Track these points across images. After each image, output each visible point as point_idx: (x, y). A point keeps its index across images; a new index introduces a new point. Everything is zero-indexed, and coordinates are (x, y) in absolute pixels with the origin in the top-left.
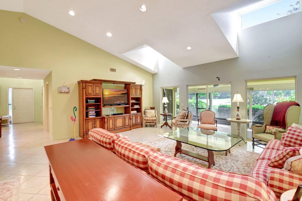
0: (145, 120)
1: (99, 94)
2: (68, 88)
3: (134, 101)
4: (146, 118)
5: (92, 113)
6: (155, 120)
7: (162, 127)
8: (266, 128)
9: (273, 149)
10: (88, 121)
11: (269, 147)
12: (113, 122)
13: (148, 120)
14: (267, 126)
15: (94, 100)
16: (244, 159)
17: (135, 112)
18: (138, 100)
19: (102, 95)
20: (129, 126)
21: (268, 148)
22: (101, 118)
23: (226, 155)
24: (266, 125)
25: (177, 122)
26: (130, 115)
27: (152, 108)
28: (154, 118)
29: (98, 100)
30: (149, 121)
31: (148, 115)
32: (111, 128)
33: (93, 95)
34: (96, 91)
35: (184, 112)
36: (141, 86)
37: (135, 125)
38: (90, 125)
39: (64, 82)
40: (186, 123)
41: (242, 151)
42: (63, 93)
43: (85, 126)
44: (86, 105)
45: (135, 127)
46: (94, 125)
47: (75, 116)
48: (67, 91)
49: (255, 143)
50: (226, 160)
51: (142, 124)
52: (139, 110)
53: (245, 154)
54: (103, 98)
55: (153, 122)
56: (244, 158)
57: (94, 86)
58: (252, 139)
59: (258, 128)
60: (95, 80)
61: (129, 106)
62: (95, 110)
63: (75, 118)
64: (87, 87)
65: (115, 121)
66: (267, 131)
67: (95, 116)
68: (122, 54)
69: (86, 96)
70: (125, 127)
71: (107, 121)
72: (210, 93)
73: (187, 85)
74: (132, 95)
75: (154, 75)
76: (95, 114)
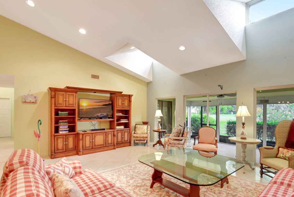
0: (134, 137)
1: (73, 105)
2: (35, 97)
3: (120, 114)
4: (135, 135)
5: (64, 128)
6: (146, 137)
7: (154, 146)
8: (279, 150)
9: (282, 183)
10: (57, 138)
11: (276, 180)
12: (91, 139)
13: (137, 137)
14: (280, 149)
15: (67, 112)
16: (245, 194)
17: (122, 127)
18: (126, 113)
19: (77, 106)
20: (113, 144)
21: (275, 182)
22: (75, 134)
23: (222, 186)
24: (279, 147)
25: (170, 140)
26: (114, 131)
27: (145, 123)
28: (145, 135)
29: (72, 112)
30: (139, 139)
31: (138, 131)
32: (88, 146)
33: (65, 106)
34: (69, 100)
35: (180, 127)
36: (130, 96)
37: (120, 144)
38: (61, 142)
39: (30, 90)
40: (180, 142)
41: (245, 181)
42: (28, 102)
43: (54, 143)
44: (56, 118)
45: (121, 146)
46: (66, 142)
47: (39, 131)
48: (33, 100)
49: (264, 170)
50: (219, 194)
51: (130, 142)
52: (127, 125)
53: (248, 186)
54: (79, 110)
55: (144, 140)
56: (245, 192)
57: (67, 95)
58: (260, 165)
59: (267, 150)
60: (68, 87)
61: (114, 120)
62: (68, 124)
63: (40, 133)
64: (56, 96)
65: (93, 139)
66: (280, 155)
67: (68, 132)
68: (105, 58)
69: (56, 106)
70: (107, 145)
71: (83, 138)
72: (216, 107)
73: (184, 96)
74: (118, 107)
75: (148, 84)
76: (68, 129)
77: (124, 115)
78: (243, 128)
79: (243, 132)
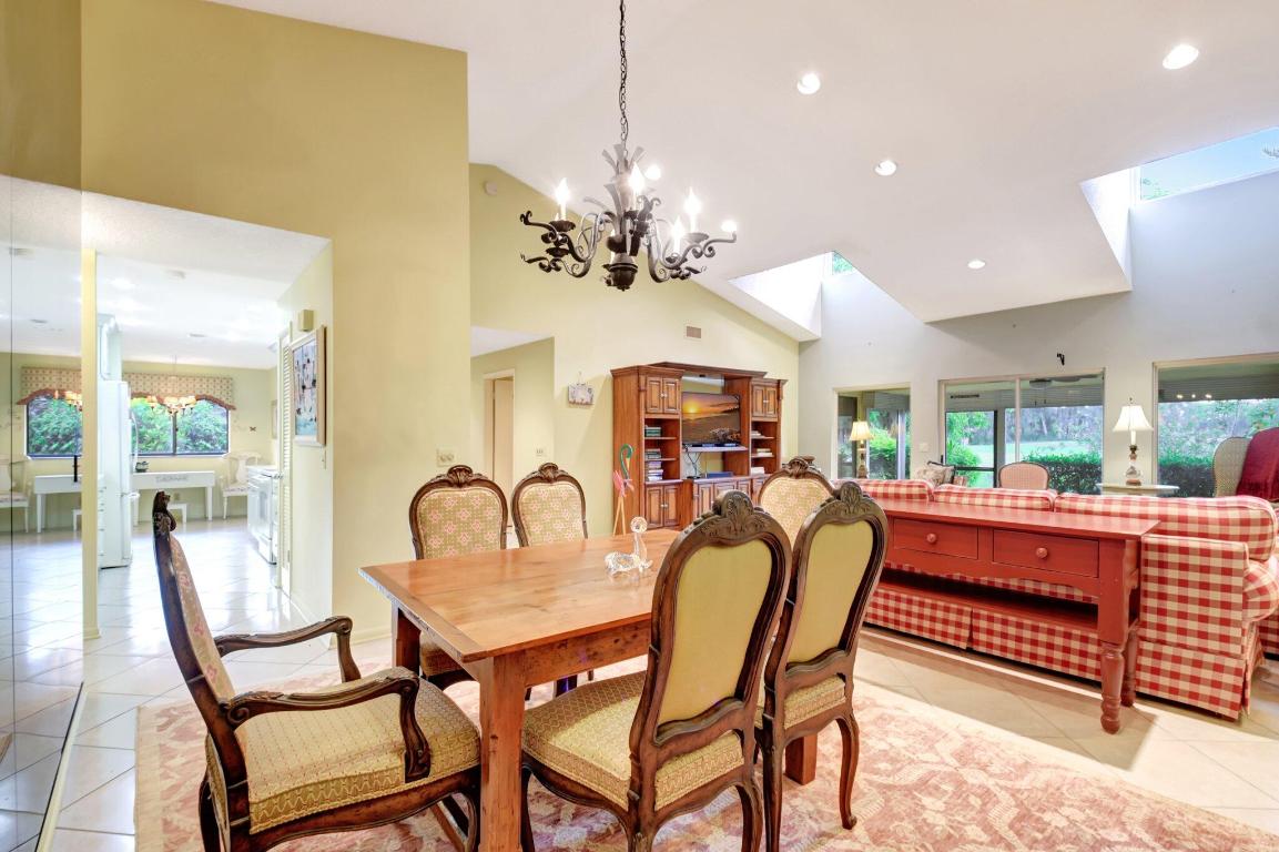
1: (675, 409)
2: (590, 390)
5: (655, 468)
10: (649, 491)
15: (660, 428)
17: (762, 470)
18: (770, 432)
19: (681, 411)
22: (679, 484)
26: (752, 479)
33: (661, 411)
34: (668, 397)
36: (779, 384)
38: (655, 502)
39: (581, 373)
42: (578, 404)
43: (643, 505)
44: (645, 442)
46: (664, 504)
48: (587, 398)
52: (771, 466)
54: (684, 421)
57: (665, 384)
61: (746, 449)
62: (661, 457)
64: (648, 387)
67: (662, 478)
69: (647, 413)
71: (698, 493)
72: (996, 413)
73: (939, 381)
74: (755, 414)
75: (804, 347)
76: (662, 471)
77: (763, 437)
78: (1133, 457)
79: (1132, 467)
